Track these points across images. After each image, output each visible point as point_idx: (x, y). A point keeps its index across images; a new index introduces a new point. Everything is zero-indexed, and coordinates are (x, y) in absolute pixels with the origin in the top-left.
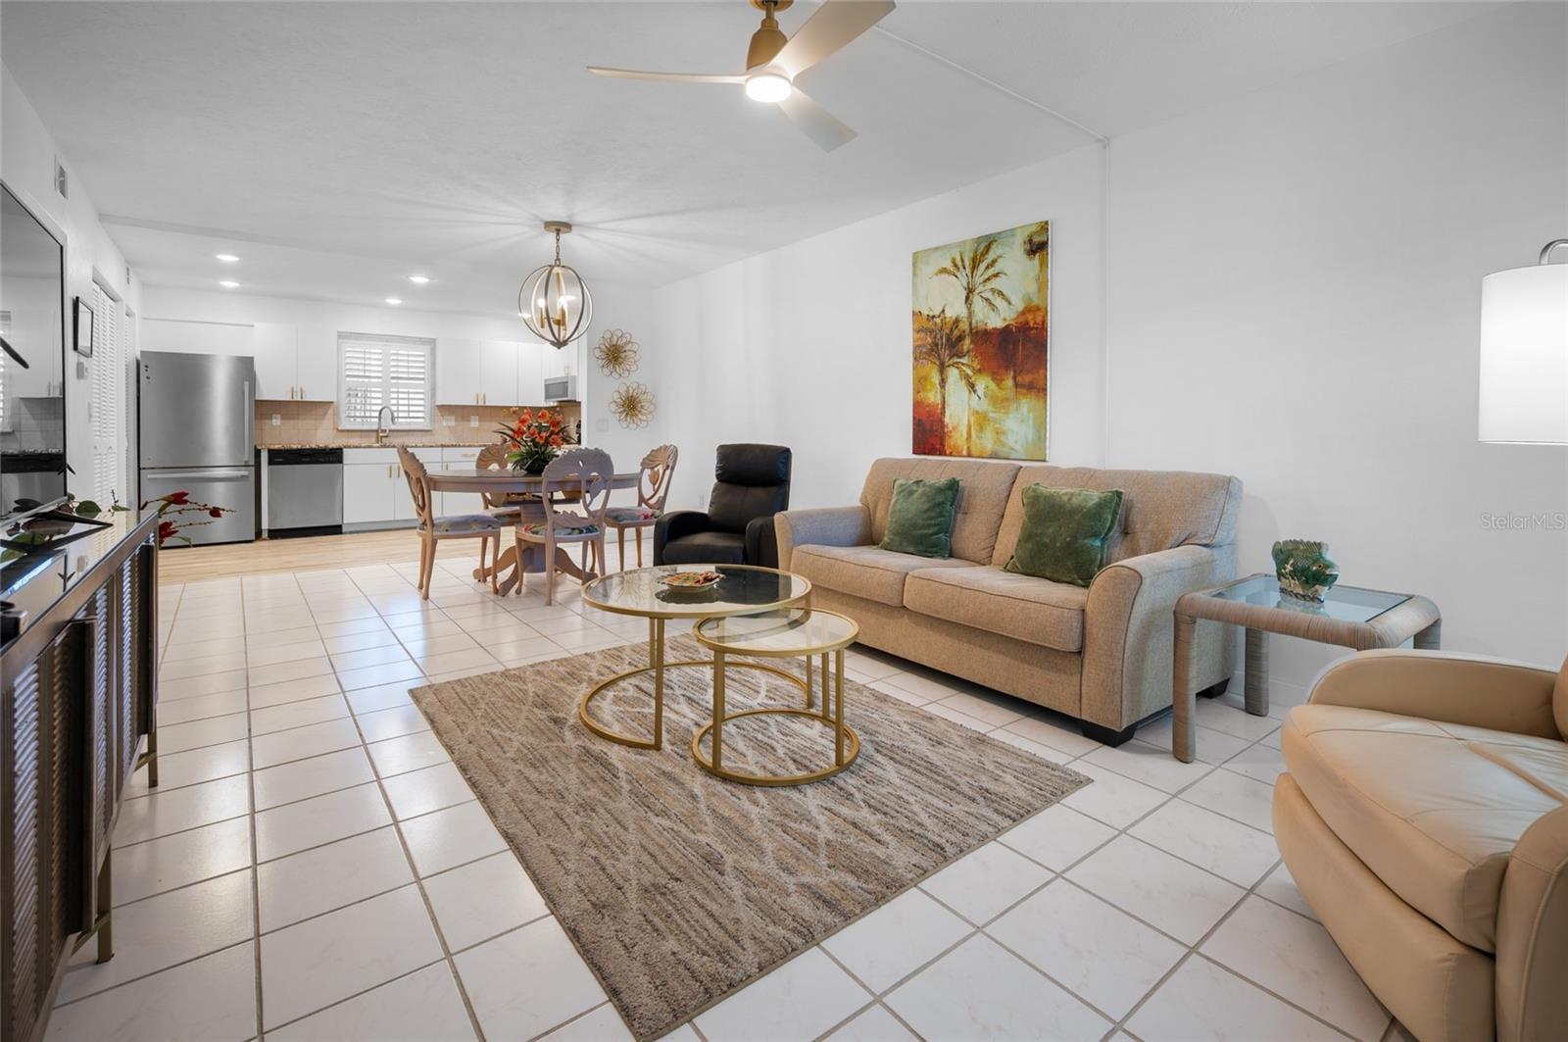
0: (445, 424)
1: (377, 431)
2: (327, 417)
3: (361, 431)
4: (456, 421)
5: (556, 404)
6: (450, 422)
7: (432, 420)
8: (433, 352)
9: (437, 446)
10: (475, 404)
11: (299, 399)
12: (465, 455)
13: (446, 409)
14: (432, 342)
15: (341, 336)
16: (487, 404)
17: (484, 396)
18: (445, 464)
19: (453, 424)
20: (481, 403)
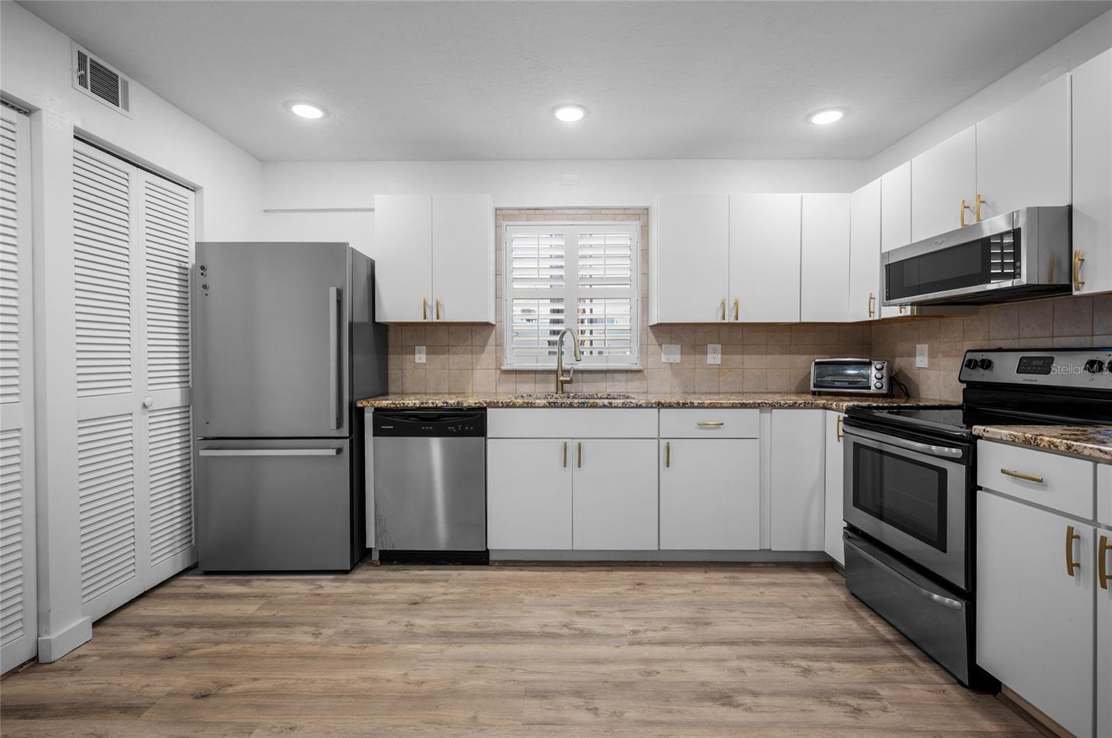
0: (664, 359)
1: (556, 372)
2: (488, 348)
3: (536, 372)
4: (682, 353)
5: (907, 311)
6: (672, 355)
7: (643, 350)
8: (645, 231)
9: (649, 406)
10: (719, 320)
11: (435, 320)
12: (702, 426)
13: (666, 332)
14: (643, 215)
15: (501, 215)
16: (740, 320)
17: (736, 304)
18: (663, 443)
19: (677, 358)
20: (730, 319)
